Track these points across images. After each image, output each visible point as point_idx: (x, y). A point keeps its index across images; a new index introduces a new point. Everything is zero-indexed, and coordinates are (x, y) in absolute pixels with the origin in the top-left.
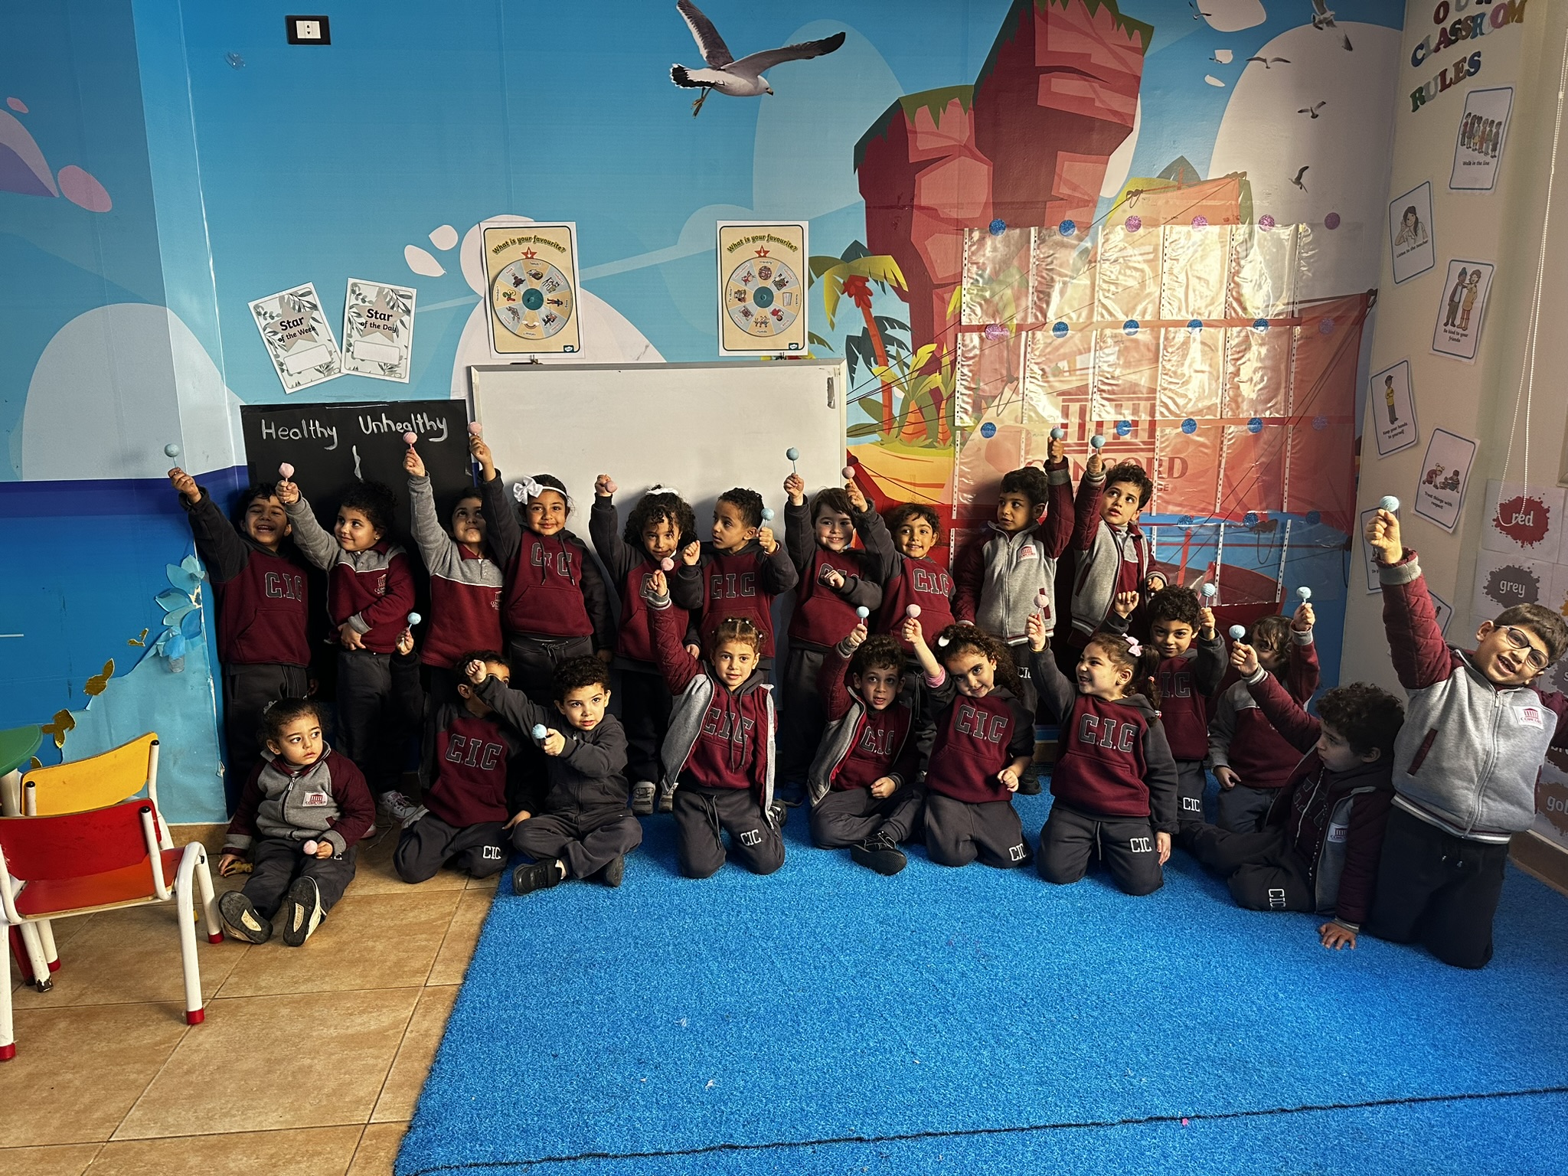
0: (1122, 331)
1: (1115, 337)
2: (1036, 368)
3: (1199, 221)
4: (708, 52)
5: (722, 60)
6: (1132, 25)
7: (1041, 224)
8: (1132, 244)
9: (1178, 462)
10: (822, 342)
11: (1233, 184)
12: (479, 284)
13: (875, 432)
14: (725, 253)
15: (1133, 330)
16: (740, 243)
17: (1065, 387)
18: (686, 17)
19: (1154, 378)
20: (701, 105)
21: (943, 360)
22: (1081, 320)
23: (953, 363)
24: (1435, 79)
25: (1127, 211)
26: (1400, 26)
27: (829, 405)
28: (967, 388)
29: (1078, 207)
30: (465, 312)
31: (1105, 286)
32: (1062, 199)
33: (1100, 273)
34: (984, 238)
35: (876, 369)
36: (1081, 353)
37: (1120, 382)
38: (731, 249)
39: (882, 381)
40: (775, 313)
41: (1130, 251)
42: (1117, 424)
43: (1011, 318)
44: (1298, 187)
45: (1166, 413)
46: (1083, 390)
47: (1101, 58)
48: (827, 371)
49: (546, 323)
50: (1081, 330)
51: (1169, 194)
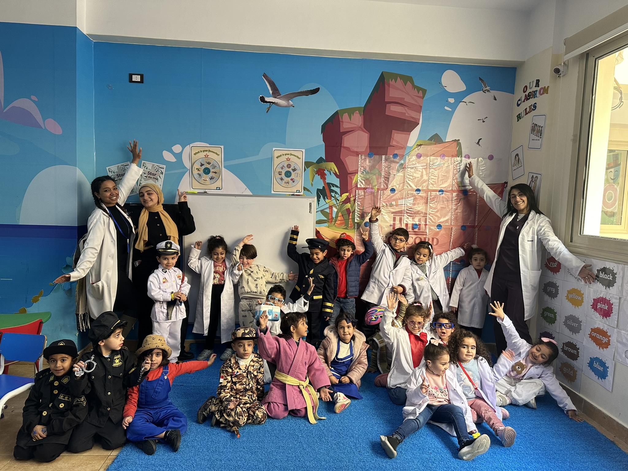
0: (415, 193)
1: (412, 194)
2: (384, 204)
3: (443, 156)
4: (272, 92)
5: (277, 95)
6: (419, 89)
7: (386, 154)
8: (419, 163)
9: (435, 240)
10: (308, 190)
11: (455, 144)
12: (188, 165)
13: (326, 223)
14: (275, 159)
15: (418, 192)
16: (280, 156)
17: (394, 211)
18: (265, 80)
19: (426, 209)
20: (269, 109)
21: (351, 199)
22: (400, 188)
23: (355, 200)
24: (524, 111)
25: (416, 151)
26: (513, 93)
27: (310, 212)
28: (359, 209)
29: (399, 149)
30: (182, 175)
31: (409, 176)
32: (394, 146)
33: (407, 172)
34: (366, 158)
35: (327, 201)
36: (400, 199)
37: (414, 210)
38: (277, 157)
39: (329, 205)
40: (292, 179)
41: (418, 165)
42: (413, 224)
43: (375, 186)
44: (478, 145)
45: (431, 222)
46: (401, 212)
47: (408, 99)
48: (310, 200)
49: (211, 179)
50: (400, 191)
51: (432, 146)
